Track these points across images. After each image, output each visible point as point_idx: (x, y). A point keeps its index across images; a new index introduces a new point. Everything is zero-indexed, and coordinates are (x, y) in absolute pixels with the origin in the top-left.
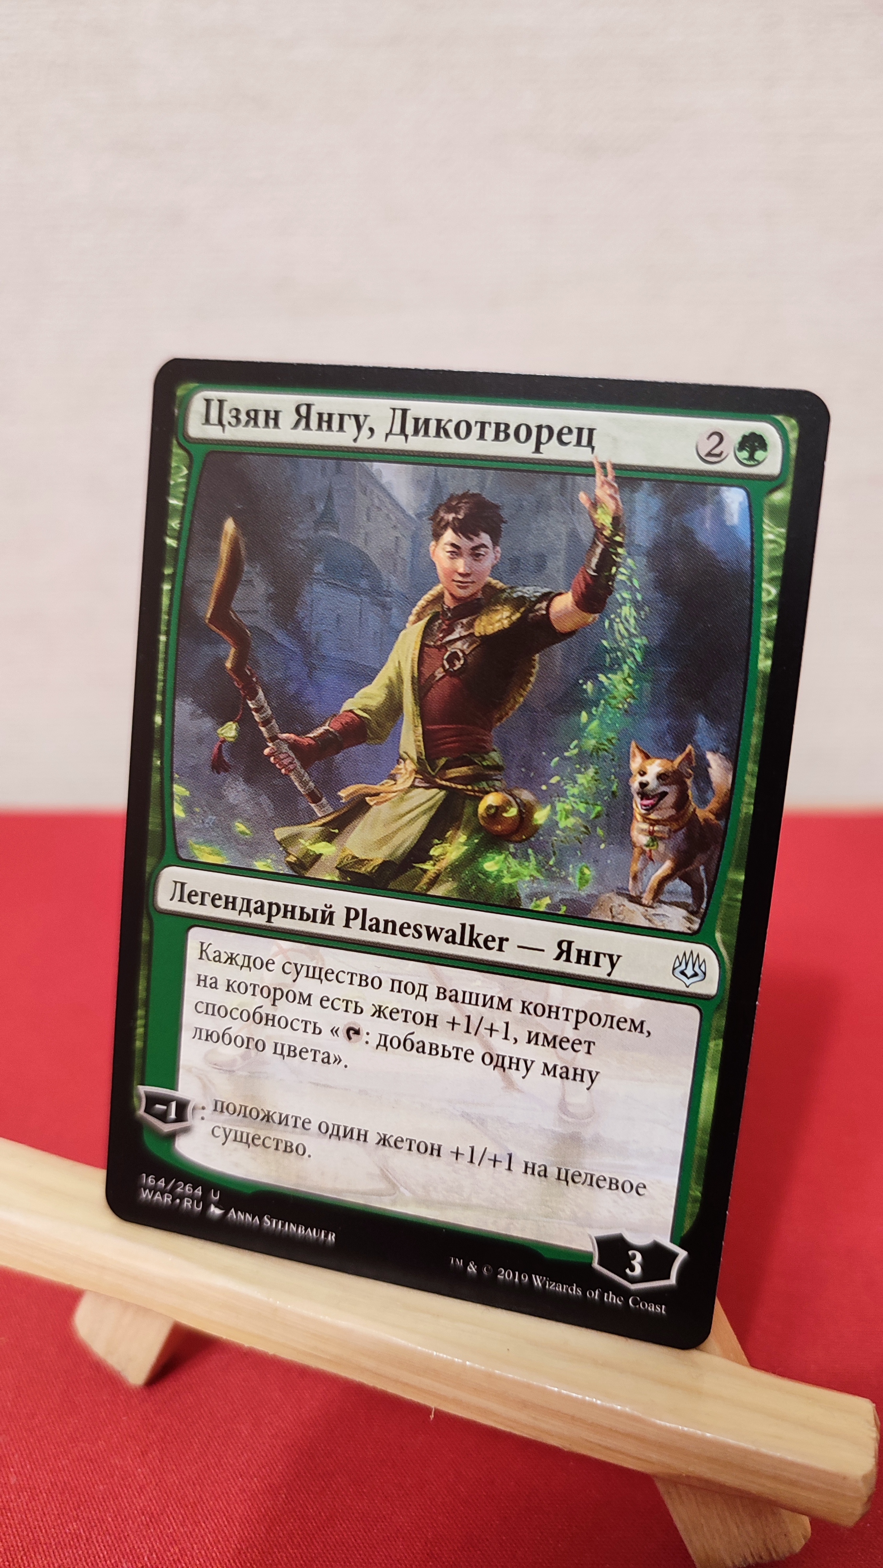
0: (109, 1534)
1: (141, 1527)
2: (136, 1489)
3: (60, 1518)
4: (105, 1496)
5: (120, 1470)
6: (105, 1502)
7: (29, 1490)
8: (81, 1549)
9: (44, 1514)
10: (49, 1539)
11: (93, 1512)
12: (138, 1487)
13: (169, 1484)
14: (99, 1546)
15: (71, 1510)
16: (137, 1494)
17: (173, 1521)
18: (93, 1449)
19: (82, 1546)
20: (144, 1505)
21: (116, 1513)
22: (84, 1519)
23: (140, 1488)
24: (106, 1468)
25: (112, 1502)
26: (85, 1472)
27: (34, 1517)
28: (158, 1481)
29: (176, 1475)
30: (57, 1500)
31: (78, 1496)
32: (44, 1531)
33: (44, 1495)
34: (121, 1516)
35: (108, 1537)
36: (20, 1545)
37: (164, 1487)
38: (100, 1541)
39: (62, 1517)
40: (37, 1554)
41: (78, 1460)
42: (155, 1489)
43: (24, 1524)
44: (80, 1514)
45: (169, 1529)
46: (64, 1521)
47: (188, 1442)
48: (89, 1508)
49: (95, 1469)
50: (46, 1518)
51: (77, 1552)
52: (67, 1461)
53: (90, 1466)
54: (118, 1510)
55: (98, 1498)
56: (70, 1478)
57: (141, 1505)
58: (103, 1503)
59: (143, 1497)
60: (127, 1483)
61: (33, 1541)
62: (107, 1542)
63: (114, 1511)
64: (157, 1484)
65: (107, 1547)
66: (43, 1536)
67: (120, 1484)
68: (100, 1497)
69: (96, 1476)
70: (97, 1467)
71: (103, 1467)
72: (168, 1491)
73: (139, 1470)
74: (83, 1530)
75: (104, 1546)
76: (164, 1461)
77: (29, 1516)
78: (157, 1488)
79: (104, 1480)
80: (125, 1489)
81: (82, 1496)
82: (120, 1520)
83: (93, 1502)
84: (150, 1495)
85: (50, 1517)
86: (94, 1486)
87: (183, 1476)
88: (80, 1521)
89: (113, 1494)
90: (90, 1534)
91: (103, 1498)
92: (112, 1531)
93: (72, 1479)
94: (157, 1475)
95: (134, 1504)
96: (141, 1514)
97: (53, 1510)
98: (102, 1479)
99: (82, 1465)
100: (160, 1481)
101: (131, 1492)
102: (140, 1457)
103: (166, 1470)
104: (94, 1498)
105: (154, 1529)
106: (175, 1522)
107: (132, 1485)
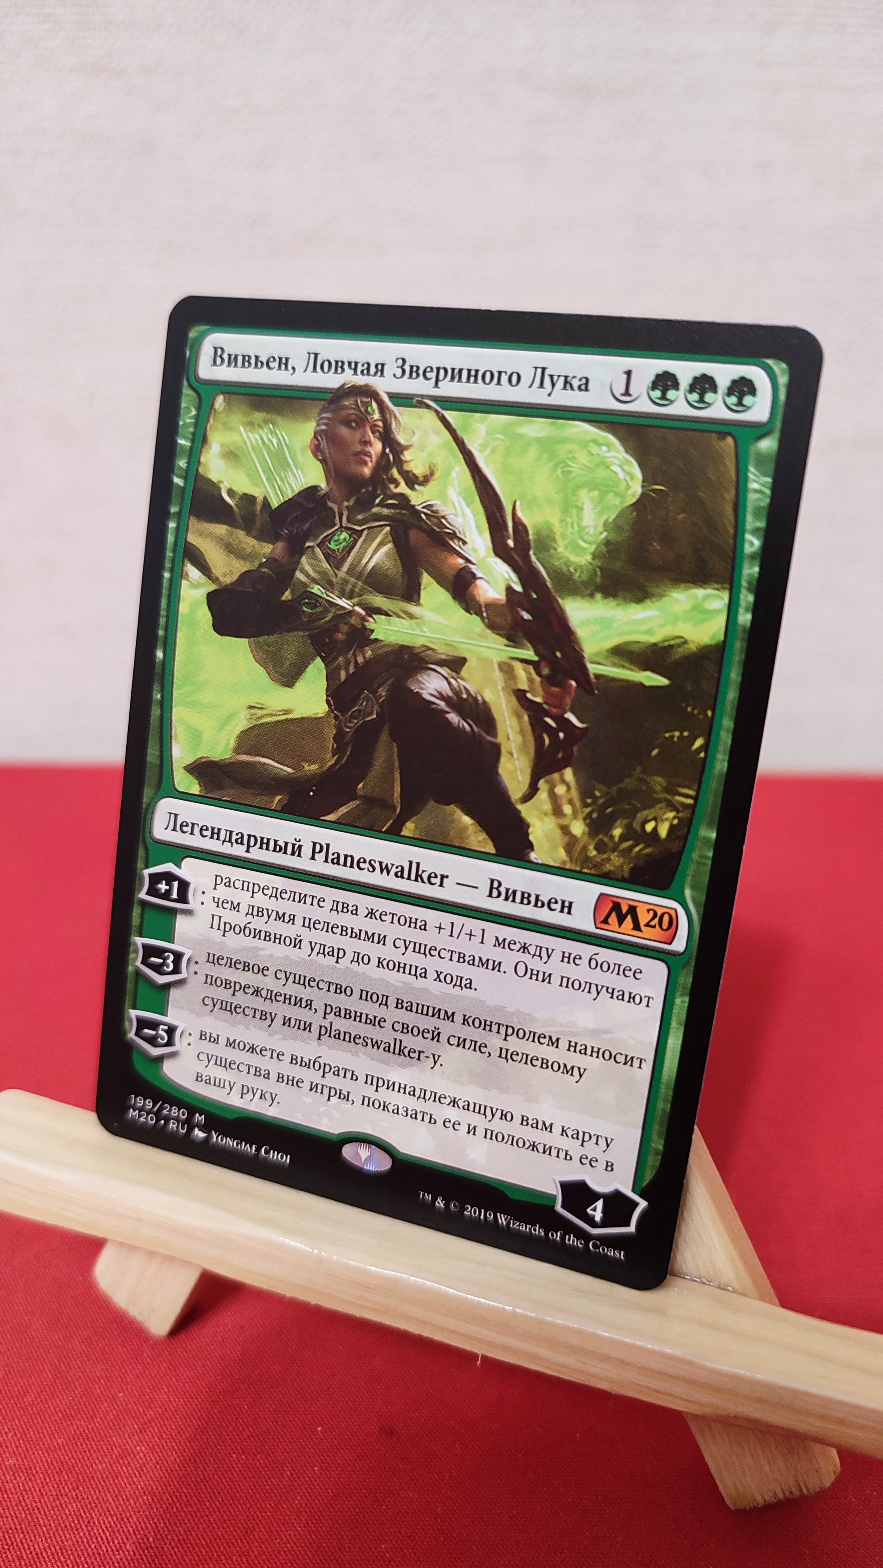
0: (111, 1515)
1: (144, 1507)
2: (136, 1468)
3: (58, 1499)
4: (105, 1476)
5: (119, 1449)
6: (104, 1481)
7: (25, 1471)
8: (83, 1530)
9: (42, 1495)
10: (49, 1521)
11: (92, 1492)
12: (138, 1466)
13: (169, 1462)
14: (101, 1527)
15: (70, 1491)
16: (137, 1473)
17: (176, 1501)
18: (89, 1426)
19: (84, 1527)
20: (145, 1485)
21: (116, 1492)
22: (83, 1499)
23: (140, 1467)
24: (104, 1446)
25: (111, 1482)
26: (82, 1451)
27: (31, 1498)
28: (158, 1458)
29: (176, 1453)
30: (55, 1480)
31: (76, 1476)
32: (42, 1513)
33: (41, 1475)
34: (122, 1496)
35: (110, 1518)
36: (18, 1527)
37: (165, 1467)
38: (102, 1522)
39: (60, 1498)
40: (37, 1537)
41: (74, 1439)
42: (156, 1467)
43: (22, 1505)
44: (79, 1495)
45: (173, 1509)
46: (63, 1502)
47: (187, 1418)
48: (88, 1488)
49: (92, 1448)
50: (43, 1498)
51: (79, 1533)
52: (62, 1439)
53: (87, 1445)
54: (119, 1491)
55: (97, 1478)
56: (67, 1458)
57: (142, 1484)
58: (103, 1483)
59: (144, 1476)
60: (126, 1462)
61: (32, 1524)
62: (110, 1523)
63: (114, 1491)
64: (158, 1463)
65: (110, 1529)
66: (42, 1518)
67: (119, 1463)
68: (100, 1476)
69: (94, 1455)
70: (94, 1446)
71: (101, 1446)
72: (169, 1469)
73: (139, 1448)
74: (84, 1511)
75: (106, 1527)
76: (163, 1438)
77: (26, 1497)
78: (158, 1467)
79: (103, 1459)
80: (124, 1468)
81: (80, 1477)
82: (121, 1500)
83: (92, 1482)
84: (151, 1473)
85: (48, 1498)
86: (92, 1465)
87: (185, 1454)
88: (80, 1502)
89: (113, 1474)
90: (91, 1515)
91: (102, 1477)
92: (113, 1510)
93: (69, 1459)
94: (157, 1453)
95: (135, 1484)
96: (142, 1494)
97: (50, 1491)
98: (100, 1459)
99: (79, 1444)
100: (160, 1459)
101: (131, 1472)
102: (138, 1435)
103: (166, 1448)
104: (93, 1477)
105: (157, 1509)
106: (178, 1501)
107: (131, 1462)
